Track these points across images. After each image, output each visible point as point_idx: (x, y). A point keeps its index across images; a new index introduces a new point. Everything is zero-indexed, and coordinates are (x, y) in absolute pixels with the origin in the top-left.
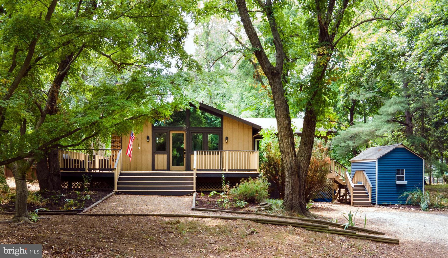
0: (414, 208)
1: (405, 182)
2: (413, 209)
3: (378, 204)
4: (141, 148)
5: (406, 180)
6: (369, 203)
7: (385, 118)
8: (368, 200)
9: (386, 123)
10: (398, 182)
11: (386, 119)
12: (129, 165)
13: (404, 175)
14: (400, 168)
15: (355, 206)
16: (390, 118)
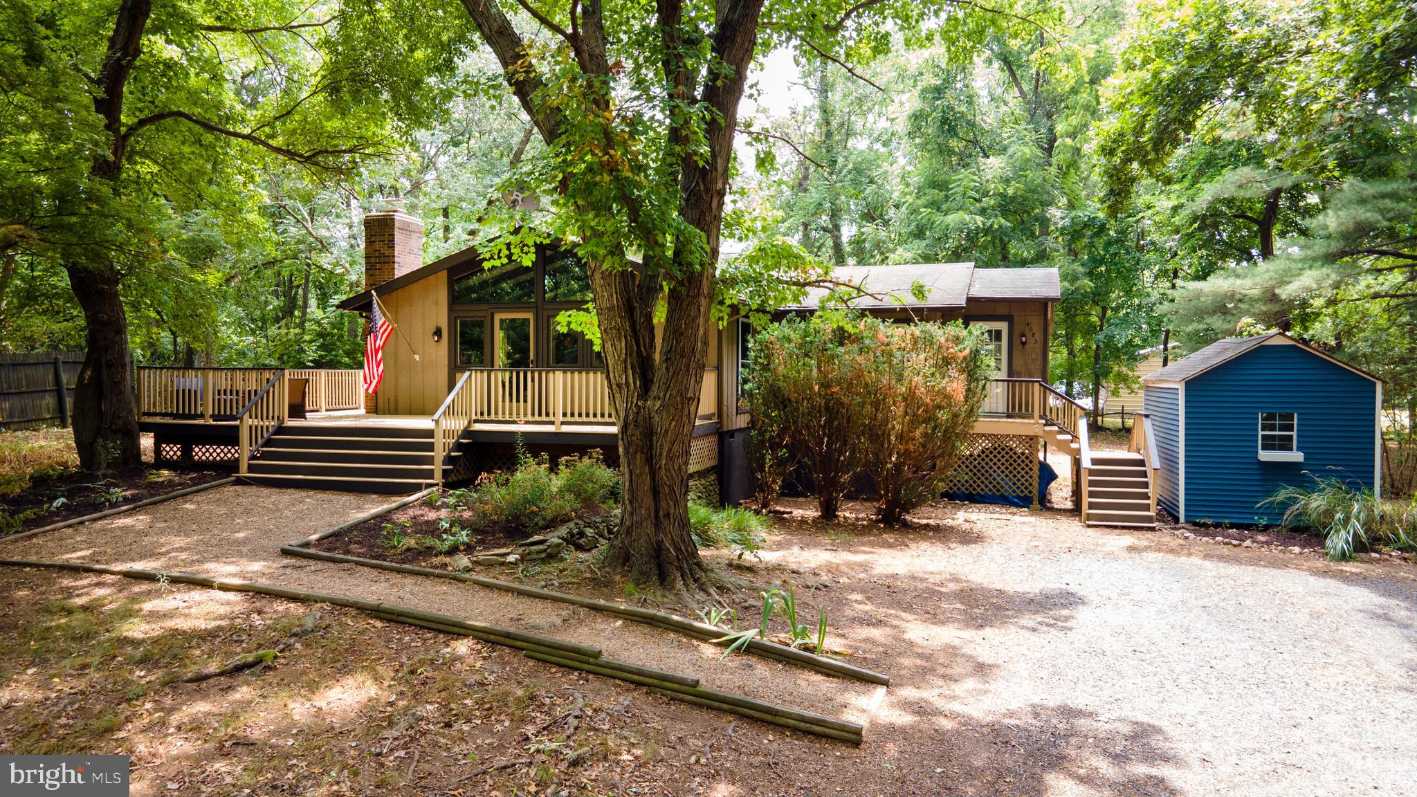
0: (1303, 547)
1: (1296, 456)
2: (1297, 549)
3: (1187, 522)
4: (422, 357)
5: (1299, 449)
6: (1149, 519)
7: (1320, 247)
8: (1147, 508)
9: (1319, 263)
10: (1264, 456)
11: (1323, 250)
12: (392, 399)
13: (1294, 434)
14: (1277, 411)
15: (1089, 526)
16: (1334, 246)
